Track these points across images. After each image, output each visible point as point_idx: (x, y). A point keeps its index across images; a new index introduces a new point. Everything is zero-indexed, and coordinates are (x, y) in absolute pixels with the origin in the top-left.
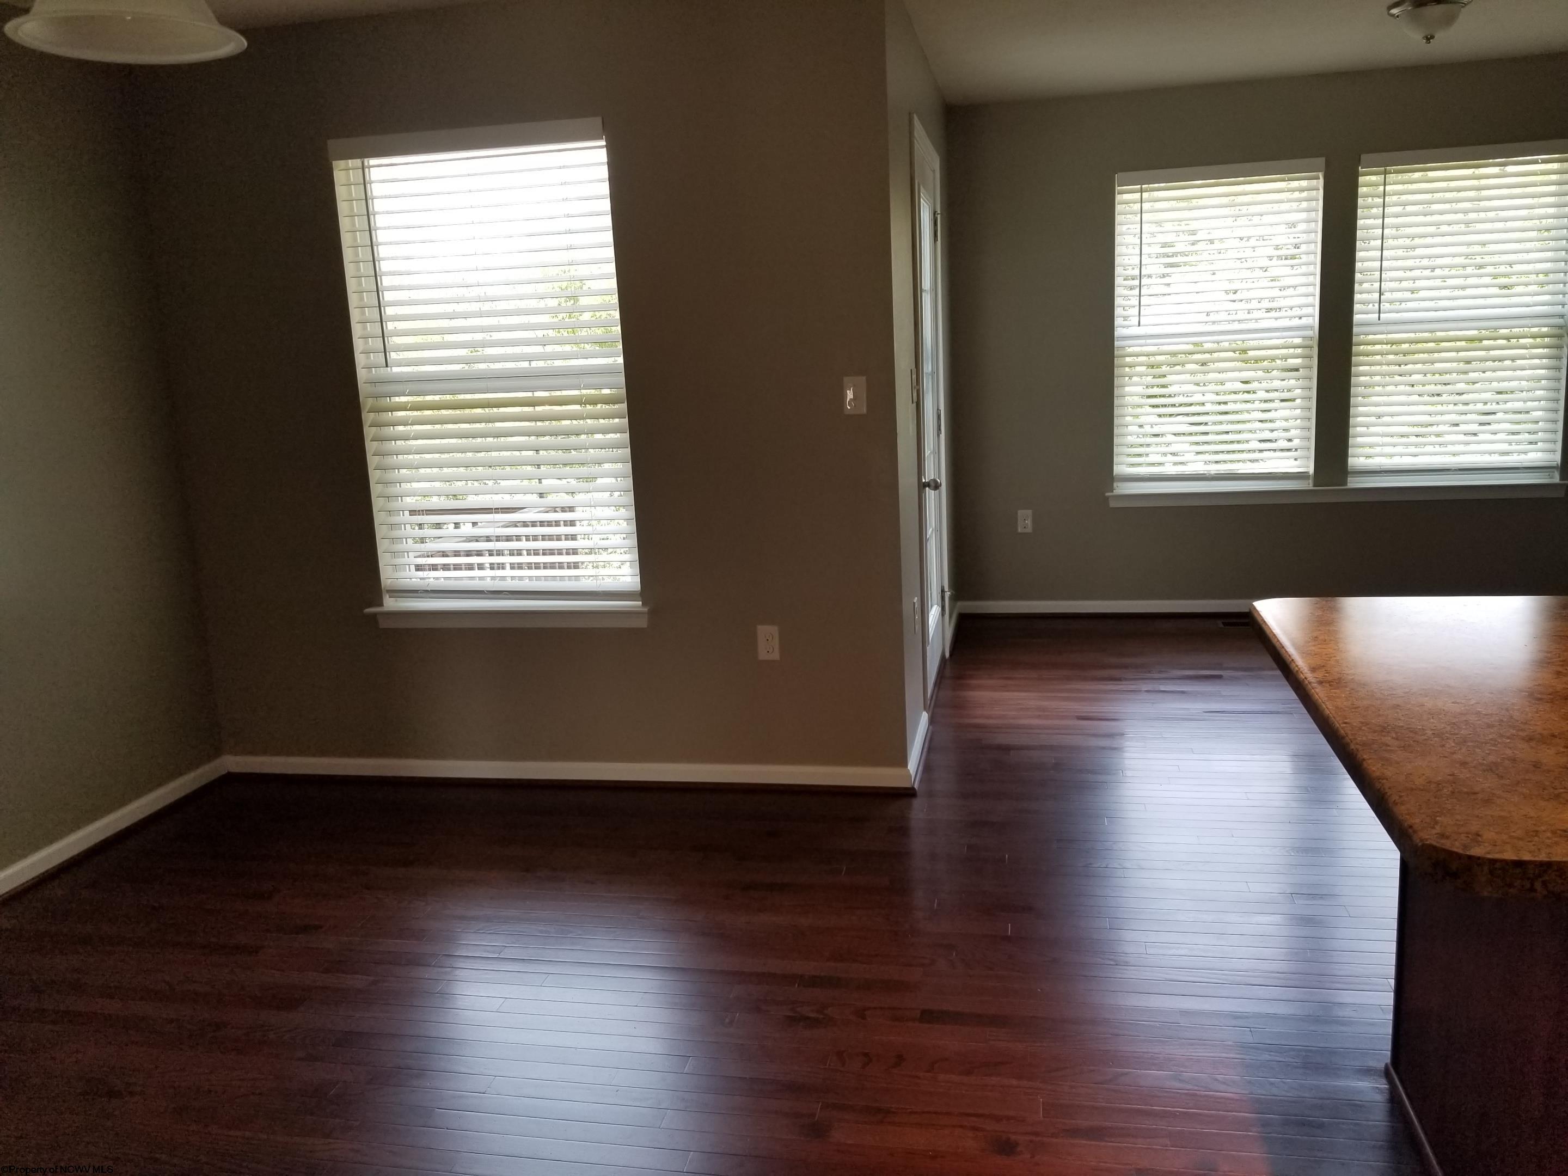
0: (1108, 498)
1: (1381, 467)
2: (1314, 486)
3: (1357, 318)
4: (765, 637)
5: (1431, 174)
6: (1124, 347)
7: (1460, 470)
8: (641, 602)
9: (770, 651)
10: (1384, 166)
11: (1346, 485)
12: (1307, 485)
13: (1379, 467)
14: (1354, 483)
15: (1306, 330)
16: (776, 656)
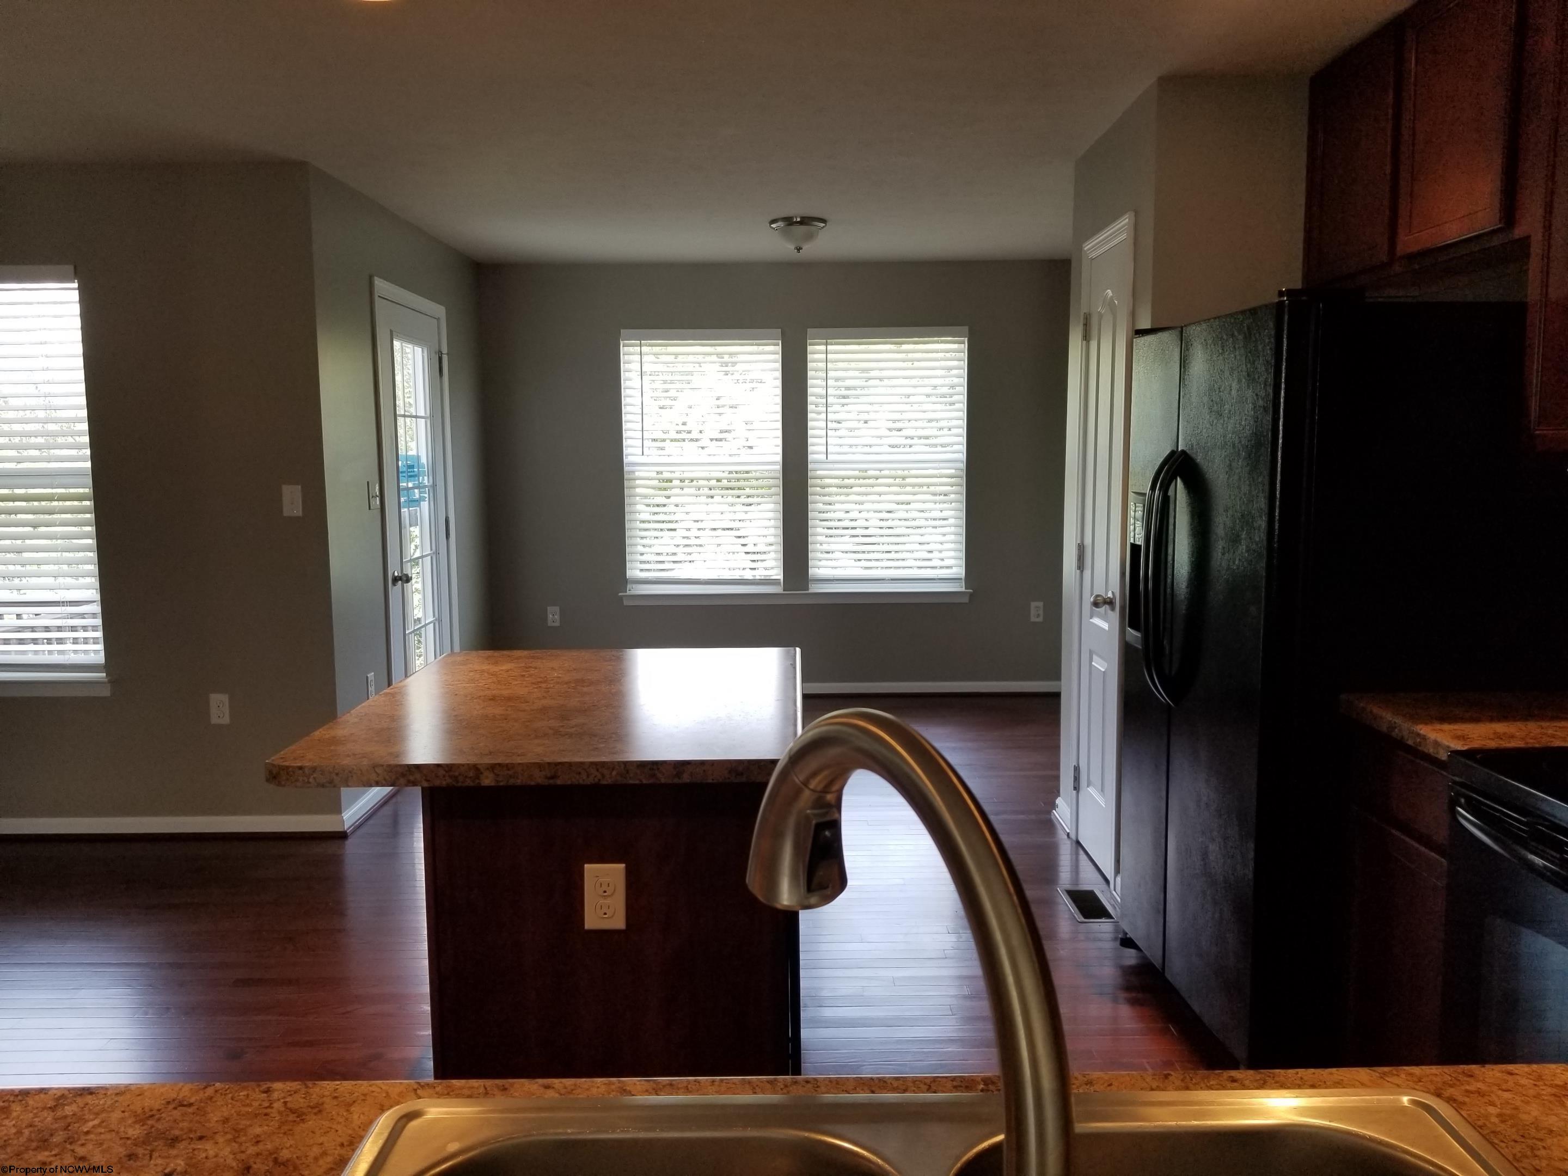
0: (622, 597)
1: (835, 576)
2: (784, 591)
3: (811, 457)
4: (217, 704)
5: (905, 347)
6: (633, 472)
7: (892, 580)
8: (105, 674)
9: (221, 716)
10: (827, 339)
11: (808, 590)
12: (778, 590)
13: (832, 576)
14: (815, 588)
15: (776, 465)
16: (226, 720)
